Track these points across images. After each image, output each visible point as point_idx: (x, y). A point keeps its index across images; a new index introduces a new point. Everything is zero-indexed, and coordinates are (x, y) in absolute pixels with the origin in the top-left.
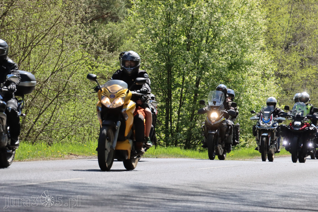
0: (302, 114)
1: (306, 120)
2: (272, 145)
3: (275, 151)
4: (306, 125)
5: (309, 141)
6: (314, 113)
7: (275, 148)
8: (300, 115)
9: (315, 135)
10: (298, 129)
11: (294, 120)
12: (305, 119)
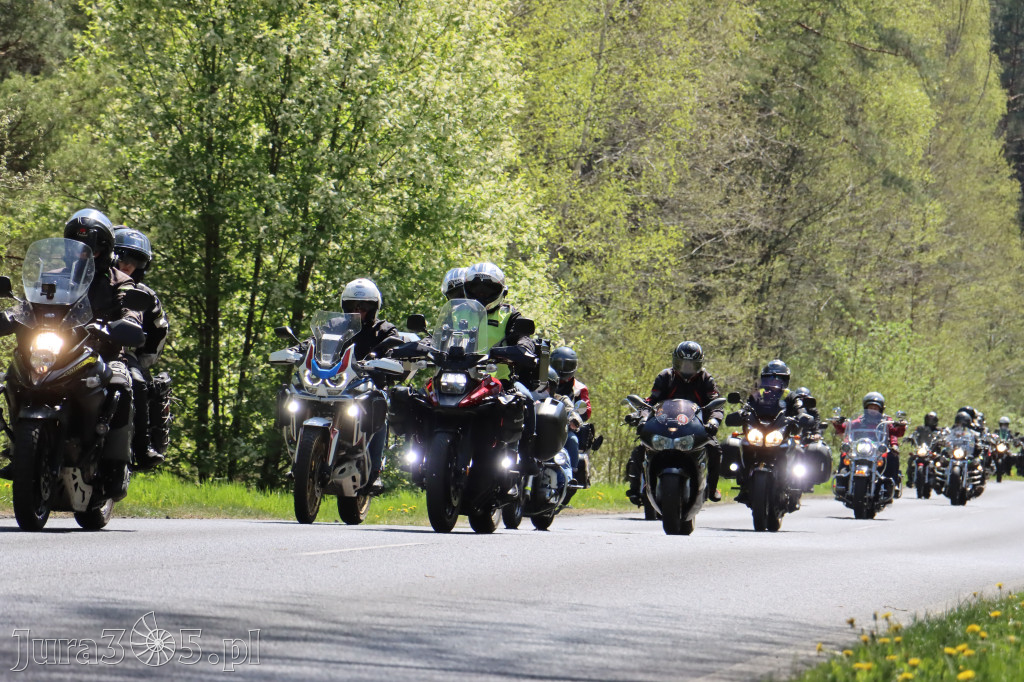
0: (471, 346)
1: (484, 369)
2: (345, 466)
3: (359, 487)
4: (488, 387)
5: (498, 451)
6: (518, 339)
7: (358, 477)
8: (462, 348)
9: (520, 424)
10: (453, 404)
11: (438, 369)
12: (483, 363)
